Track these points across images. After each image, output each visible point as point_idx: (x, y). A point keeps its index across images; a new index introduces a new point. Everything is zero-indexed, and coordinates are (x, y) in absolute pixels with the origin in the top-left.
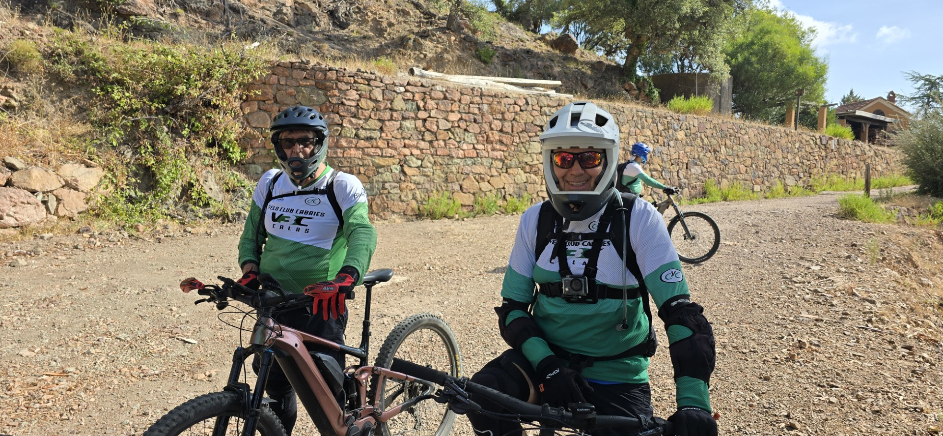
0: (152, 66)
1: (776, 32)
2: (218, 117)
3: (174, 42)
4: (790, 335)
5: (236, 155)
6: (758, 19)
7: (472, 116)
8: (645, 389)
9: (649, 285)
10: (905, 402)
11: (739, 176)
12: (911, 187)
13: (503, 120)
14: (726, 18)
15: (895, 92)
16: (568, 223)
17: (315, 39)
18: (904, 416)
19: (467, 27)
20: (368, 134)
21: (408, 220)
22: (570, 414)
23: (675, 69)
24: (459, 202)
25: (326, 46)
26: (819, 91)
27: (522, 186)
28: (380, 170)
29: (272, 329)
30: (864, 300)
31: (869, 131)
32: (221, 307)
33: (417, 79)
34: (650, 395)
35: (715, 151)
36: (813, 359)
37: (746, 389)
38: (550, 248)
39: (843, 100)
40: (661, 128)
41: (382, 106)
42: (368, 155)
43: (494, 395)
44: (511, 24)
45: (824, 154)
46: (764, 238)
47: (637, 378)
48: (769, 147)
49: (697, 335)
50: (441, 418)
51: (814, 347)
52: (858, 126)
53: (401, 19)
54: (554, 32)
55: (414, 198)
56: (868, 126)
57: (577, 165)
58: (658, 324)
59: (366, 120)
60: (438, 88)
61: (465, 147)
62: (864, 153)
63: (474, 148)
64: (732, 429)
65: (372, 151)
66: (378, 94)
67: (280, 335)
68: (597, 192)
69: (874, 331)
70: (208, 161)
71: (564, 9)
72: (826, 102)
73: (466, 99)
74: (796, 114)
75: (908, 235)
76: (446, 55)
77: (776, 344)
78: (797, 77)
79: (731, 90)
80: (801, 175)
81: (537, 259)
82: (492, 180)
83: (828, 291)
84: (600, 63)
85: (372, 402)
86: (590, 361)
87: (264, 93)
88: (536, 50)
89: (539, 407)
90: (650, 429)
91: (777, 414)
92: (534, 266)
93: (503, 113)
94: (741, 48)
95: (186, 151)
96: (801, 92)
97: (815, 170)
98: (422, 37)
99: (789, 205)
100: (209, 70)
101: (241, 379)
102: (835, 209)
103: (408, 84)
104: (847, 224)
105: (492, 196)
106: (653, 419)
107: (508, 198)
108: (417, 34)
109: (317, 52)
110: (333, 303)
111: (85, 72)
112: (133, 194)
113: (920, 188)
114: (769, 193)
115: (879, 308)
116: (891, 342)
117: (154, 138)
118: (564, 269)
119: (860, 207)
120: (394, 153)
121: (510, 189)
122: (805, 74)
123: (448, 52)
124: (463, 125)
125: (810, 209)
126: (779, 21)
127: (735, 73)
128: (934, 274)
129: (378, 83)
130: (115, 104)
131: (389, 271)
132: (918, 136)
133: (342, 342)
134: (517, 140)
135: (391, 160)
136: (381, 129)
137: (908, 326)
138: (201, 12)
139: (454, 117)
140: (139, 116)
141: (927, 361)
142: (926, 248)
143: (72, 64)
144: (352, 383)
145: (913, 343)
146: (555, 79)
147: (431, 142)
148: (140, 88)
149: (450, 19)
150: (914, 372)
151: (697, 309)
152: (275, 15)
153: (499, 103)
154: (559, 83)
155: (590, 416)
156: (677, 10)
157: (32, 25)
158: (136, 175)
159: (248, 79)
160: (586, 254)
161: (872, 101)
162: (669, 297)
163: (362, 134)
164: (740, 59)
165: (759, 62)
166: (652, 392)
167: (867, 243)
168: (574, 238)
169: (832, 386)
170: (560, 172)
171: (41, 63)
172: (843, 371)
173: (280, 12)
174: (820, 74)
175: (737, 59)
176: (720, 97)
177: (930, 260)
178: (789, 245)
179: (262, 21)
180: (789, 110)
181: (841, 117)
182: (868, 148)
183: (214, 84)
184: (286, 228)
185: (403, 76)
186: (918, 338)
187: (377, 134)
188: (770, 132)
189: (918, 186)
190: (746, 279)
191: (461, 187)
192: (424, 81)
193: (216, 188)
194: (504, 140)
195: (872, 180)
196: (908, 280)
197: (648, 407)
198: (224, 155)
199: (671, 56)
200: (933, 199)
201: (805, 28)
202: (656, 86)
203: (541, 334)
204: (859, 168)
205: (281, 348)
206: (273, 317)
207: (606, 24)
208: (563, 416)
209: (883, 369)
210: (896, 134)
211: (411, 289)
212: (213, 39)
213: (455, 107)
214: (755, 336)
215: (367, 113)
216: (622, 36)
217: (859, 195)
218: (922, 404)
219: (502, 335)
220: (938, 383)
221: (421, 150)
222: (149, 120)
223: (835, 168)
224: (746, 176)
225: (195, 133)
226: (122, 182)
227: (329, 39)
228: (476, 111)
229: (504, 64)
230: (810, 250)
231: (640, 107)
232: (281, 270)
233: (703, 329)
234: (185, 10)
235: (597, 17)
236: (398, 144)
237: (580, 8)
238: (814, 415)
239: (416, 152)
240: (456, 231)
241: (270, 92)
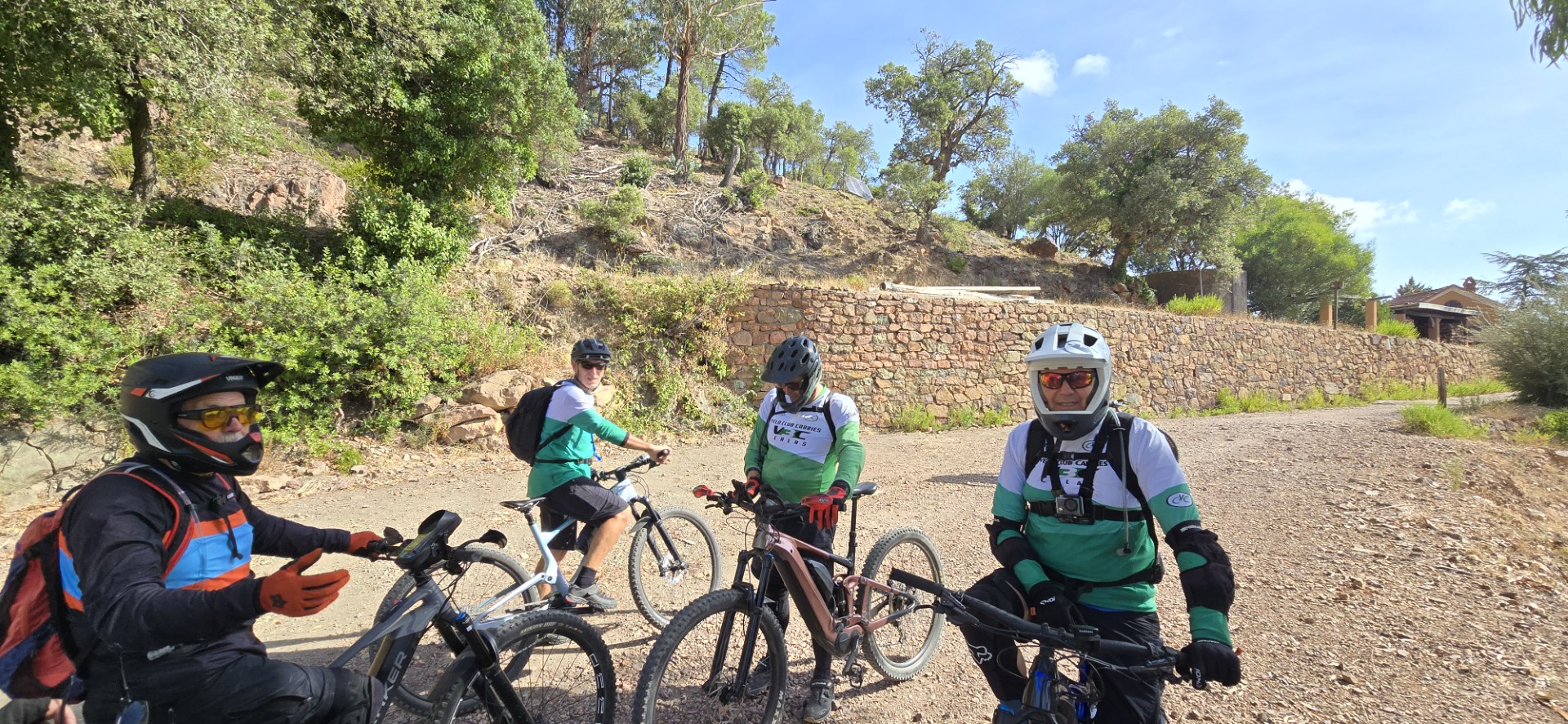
0: (655, 296)
1: (1300, 219)
2: (708, 337)
3: (673, 273)
4: (1339, 572)
5: (723, 372)
6: (1275, 205)
7: (945, 327)
8: (1153, 619)
9: (1153, 508)
10: (1505, 662)
11: (1261, 384)
12: (1507, 394)
13: (978, 329)
14: (1233, 208)
15: (1475, 278)
16: (1059, 442)
17: (791, 261)
18: (1503, 679)
19: (937, 238)
20: (841, 348)
21: (881, 432)
22: (1072, 635)
23: (1174, 267)
24: (933, 414)
25: (801, 266)
26: (1364, 282)
27: (1001, 397)
28: (854, 383)
29: (772, 535)
30: (1444, 534)
31: (1441, 327)
32: (727, 512)
33: (888, 293)
34: (1159, 629)
35: (1229, 356)
36: (1372, 602)
37: (1281, 631)
38: (1040, 466)
39: (1399, 291)
40: (1159, 332)
41: (855, 321)
42: (842, 368)
43: (991, 610)
44: (983, 232)
45: (1376, 355)
46: (1299, 456)
47: (1142, 606)
48: (1299, 349)
49: (1213, 565)
50: (925, 635)
51: (1373, 589)
52: (1423, 323)
53: (871, 236)
54: (1030, 237)
55: (887, 410)
56: (1439, 321)
57: (1066, 385)
58: (1166, 551)
59: (840, 335)
60: (910, 300)
61: (938, 357)
62: (1434, 353)
63: (948, 359)
64: (1265, 676)
65: (844, 364)
66: (850, 310)
67: (778, 541)
68: (1089, 411)
69: (1459, 573)
70: (699, 377)
71: (1040, 213)
72: (1375, 295)
73: (938, 310)
74: (1334, 309)
75: (1506, 454)
76: (916, 268)
77: (1320, 582)
78: (1333, 267)
79: (1245, 286)
80: (1347, 381)
81: (1027, 477)
82: (968, 391)
83: (1392, 522)
84: (1084, 265)
85: (859, 611)
86: (1089, 586)
87: (747, 314)
88: (1011, 256)
89: (1038, 626)
90: (1161, 658)
91: (1325, 663)
92: (1024, 484)
93: (977, 323)
94: (1255, 239)
95: (681, 369)
96: (1338, 286)
97: (1366, 376)
98: (891, 251)
99: (1333, 417)
100: (701, 296)
101: (744, 580)
102: (1396, 422)
103: (880, 298)
104: (1415, 441)
105: (967, 408)
106: (1164, 648)
107: (986, 410)
108: (887, 249)
109: (794, 273)
110: (827, 514)
111: (603, 304)
112: (638, 408)
113: (1520, 395)
114: (1303, 403)
115: (1466, 544)
116: (1484, 588)
117: (655, 358)
118: (1057, 486)
119: (1434, 420)
120: (867, 366)
121: (988, 401)
122: (1342, 263)
123: (918, 264)
124: (936, 336)
125: (1360, 422)
126: (1302, 206)
127: (1250, 268)
128: (1548, 504)
129: (849, 300)
130: (626, 330)
131: (874, 485)
132: (1512, 331)
133: (831, 552)
134: (993, 349)
135: (863, 374)
136: (854, 344)
137: (1509, 569)
138: (693, 245)
139: (926, 328)
140: (645, 340)
141: (1537, 613)
142: (1534, 471)
143: (594, 297)
144: (840, 591)
145: (1516, 589)
146: (1033, 284)
147: (903, 354)
148: (645, 315)
149: (920, 232)
150: (1517, 625)
151: (1209, 538)
152: (755, 242)
153: (973, 312)
154: (1039, 288)
155: (1093, 639)
156: (1171, 205)
157: (563, 267)
158: (641, 391)
159: (734, 302)
160: (1080, 473)
161: (1442, 290)
162: (1179, 521)
163: (836, 348)
164: (1255, 251)
165: (1280, 253)
166: (1162, 627)
167: (1445, 464)
168: (1067, 457)
169: (1401, 637)
170: (1049, 393)
171: (571, 299)
172: (1416, 619)
173: (760, 239)
174: (1364, 262)
175: (1250, 251)
176: (1232, 295)
177: (1540, 486)
178: (1333, 465)
179: (745, 248)
180: (1325, 306)
181: (1398, 312)
182: (1440, 347)
183: (705, 308)
184: (786, 440)
185: (874, 291)
186: (1524, 583)
187: (849, 348)
188: (1300, 333)
189: (1517, 393)
190: (1277, 503)
191: (934, 398)
192: (895, 294)
193: (705, 402)
194: (980, 349)
195: (1448, 387)
196: (1508, 511)
197: (1157, 637)
198: (713, 372)
199: (1167, 253)
200: (1540, 409)
201: (1338, 211)
202: (1151, 286)
203: (1034, 556)
204: (1429, 371)
205: (779, 553)
206: (773, 523)
207: (1089, 225)
208: (1064, 637)
209: (1473, 620)
210: (1479, 330)
211: (887, 502)
212: (704, 268)
213: (927, 318)
214: (1291, 570)
215: (840, 329)
216: (1108, 236)
217: (1430, 405)
218: (1528, 664)
219: (994, 552)
220: (1551, 640)
221: (893, 362)
222: (652, 343)
223: (1394, 372)
224: (1272, 384)
225: (689, 353)
226: (630, 397)
227: (804, 260)
228: (949, 321)
229: (978, 273)
230: (1364, 471)
231: (1133, 310)
232: (780, 479)
233: (1219, 558)
234: (681, 244)
235: (1078, 218)
236: (870, 357)
237: (1059, 210)
238: (1377, 670)
239: (888, 364)
240: (931, 444)
241: (752, 312)
